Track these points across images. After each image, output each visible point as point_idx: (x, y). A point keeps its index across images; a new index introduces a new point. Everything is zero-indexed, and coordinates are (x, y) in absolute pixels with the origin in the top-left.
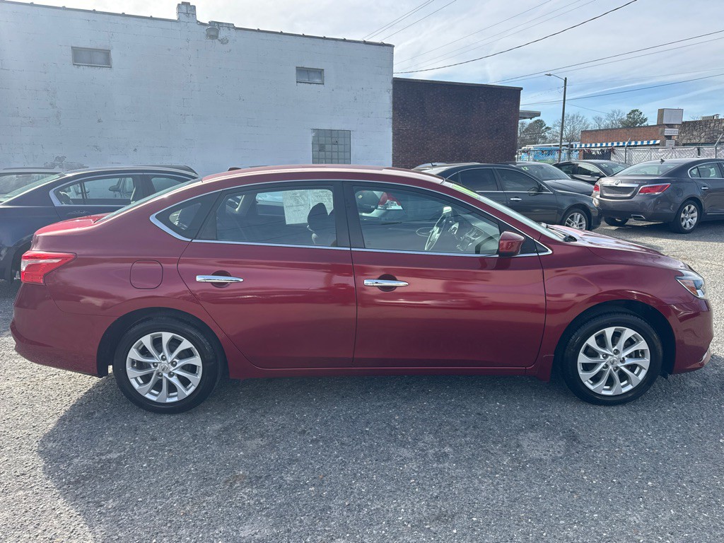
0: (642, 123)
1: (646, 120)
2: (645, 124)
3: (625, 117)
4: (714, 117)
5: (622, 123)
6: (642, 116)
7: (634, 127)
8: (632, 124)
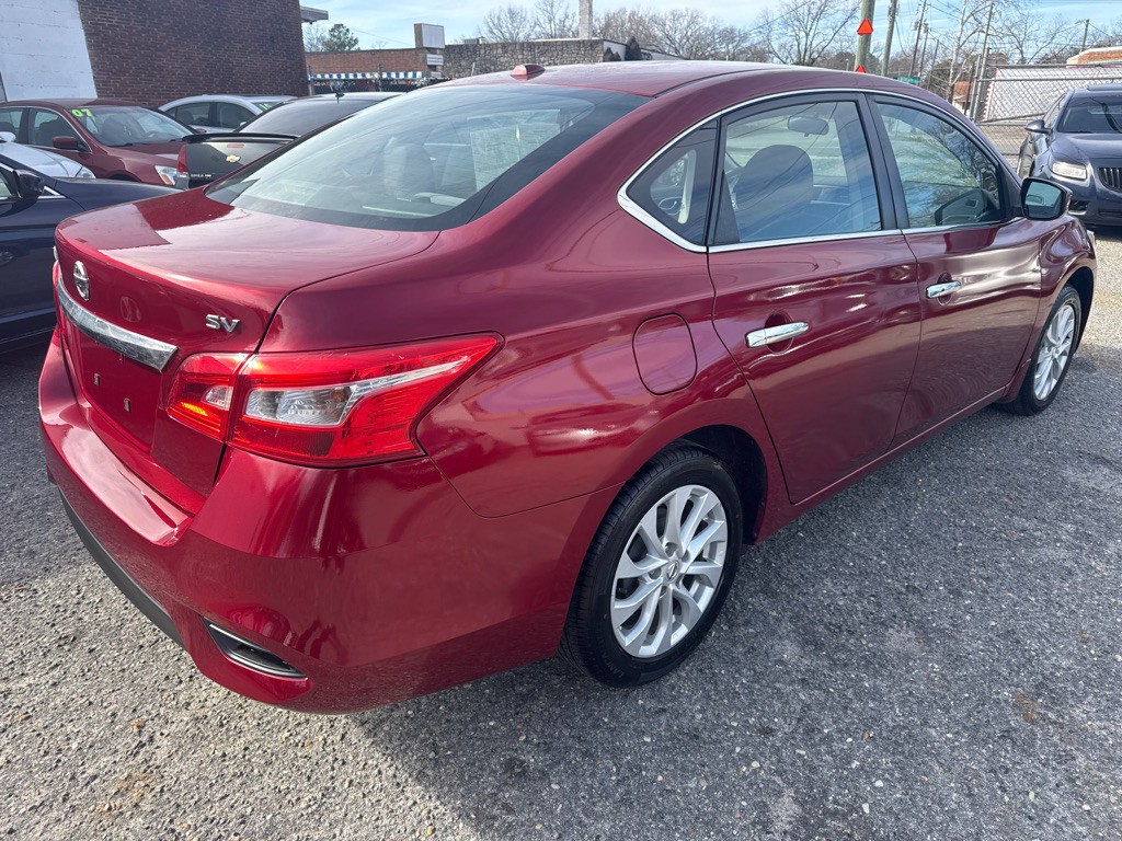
0: (353, 45)
1: (356, 41)
2: (355, 48)
3: (327, 36)
4: (478, 41)
5: (325, 44)
6: (350, 36)
7: (342, 52)
8: (339, 46)
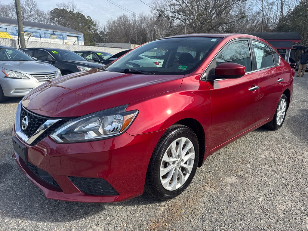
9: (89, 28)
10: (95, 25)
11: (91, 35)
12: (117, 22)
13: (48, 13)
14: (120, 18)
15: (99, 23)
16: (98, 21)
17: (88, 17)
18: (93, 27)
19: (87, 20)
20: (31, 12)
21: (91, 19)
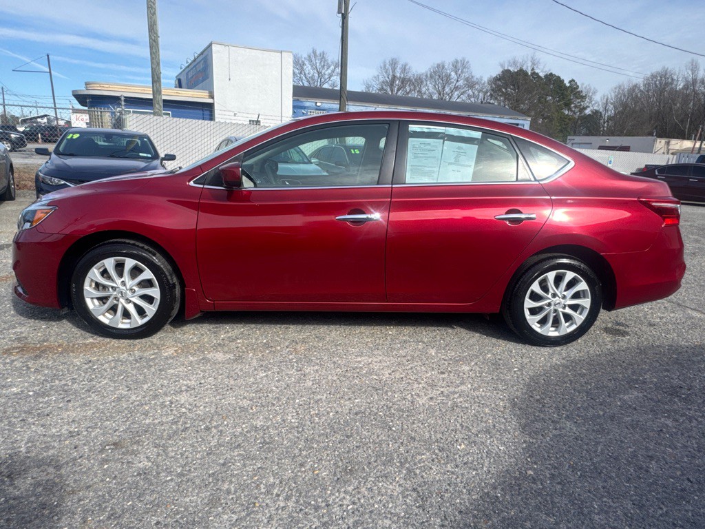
9: (567, 105)
10: (583, 98)
11: (570, 119)
12: (642, 88)
13: (489, 81)
14: (653, 76)
15: (594, 93)
16: (592, 88)
17: (570, 82)
18: (579, 102)
19: (567, 88)
20: (457, 81)
21: (578, 86)
